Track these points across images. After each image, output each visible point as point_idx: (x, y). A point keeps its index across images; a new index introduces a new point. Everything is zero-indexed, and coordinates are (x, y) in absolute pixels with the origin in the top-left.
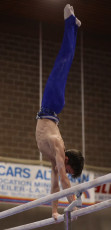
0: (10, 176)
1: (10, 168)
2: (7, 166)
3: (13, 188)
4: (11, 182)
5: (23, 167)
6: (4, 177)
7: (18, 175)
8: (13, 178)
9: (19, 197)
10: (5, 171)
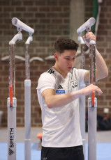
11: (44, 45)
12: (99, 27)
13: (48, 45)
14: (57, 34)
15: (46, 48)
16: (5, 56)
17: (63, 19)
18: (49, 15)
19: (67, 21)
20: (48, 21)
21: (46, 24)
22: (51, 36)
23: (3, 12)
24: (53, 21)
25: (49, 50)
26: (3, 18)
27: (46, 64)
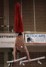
0: (40, 37)
1: (40, 35)
2: (39, 35)
3: (41, 40)
4: (40, 39)
5: (43, 34)
6: (38, 38)
7: (42, 37)
8: (41, 38)
9: (43, 43)
10: (38, 36)
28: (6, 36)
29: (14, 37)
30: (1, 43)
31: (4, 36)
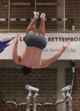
11: (42, 97)
12: (73, 86)
13: (45, 97)
14: (50, 90)
15: (44, 98)
16: (20, 103)
17: (53, 82)
18: (45, 80)
19: (56, 83)
20: (45, 83)
21: (44, 85)
22: (46, 91)
23: (20, 78)
24: (48, 83)
25: (45, 100)
26: (20, 81)
27: (43, 108)
28: (60, 38)
29: (76, 39)
30: (49, 50)
31: (56, 38)
